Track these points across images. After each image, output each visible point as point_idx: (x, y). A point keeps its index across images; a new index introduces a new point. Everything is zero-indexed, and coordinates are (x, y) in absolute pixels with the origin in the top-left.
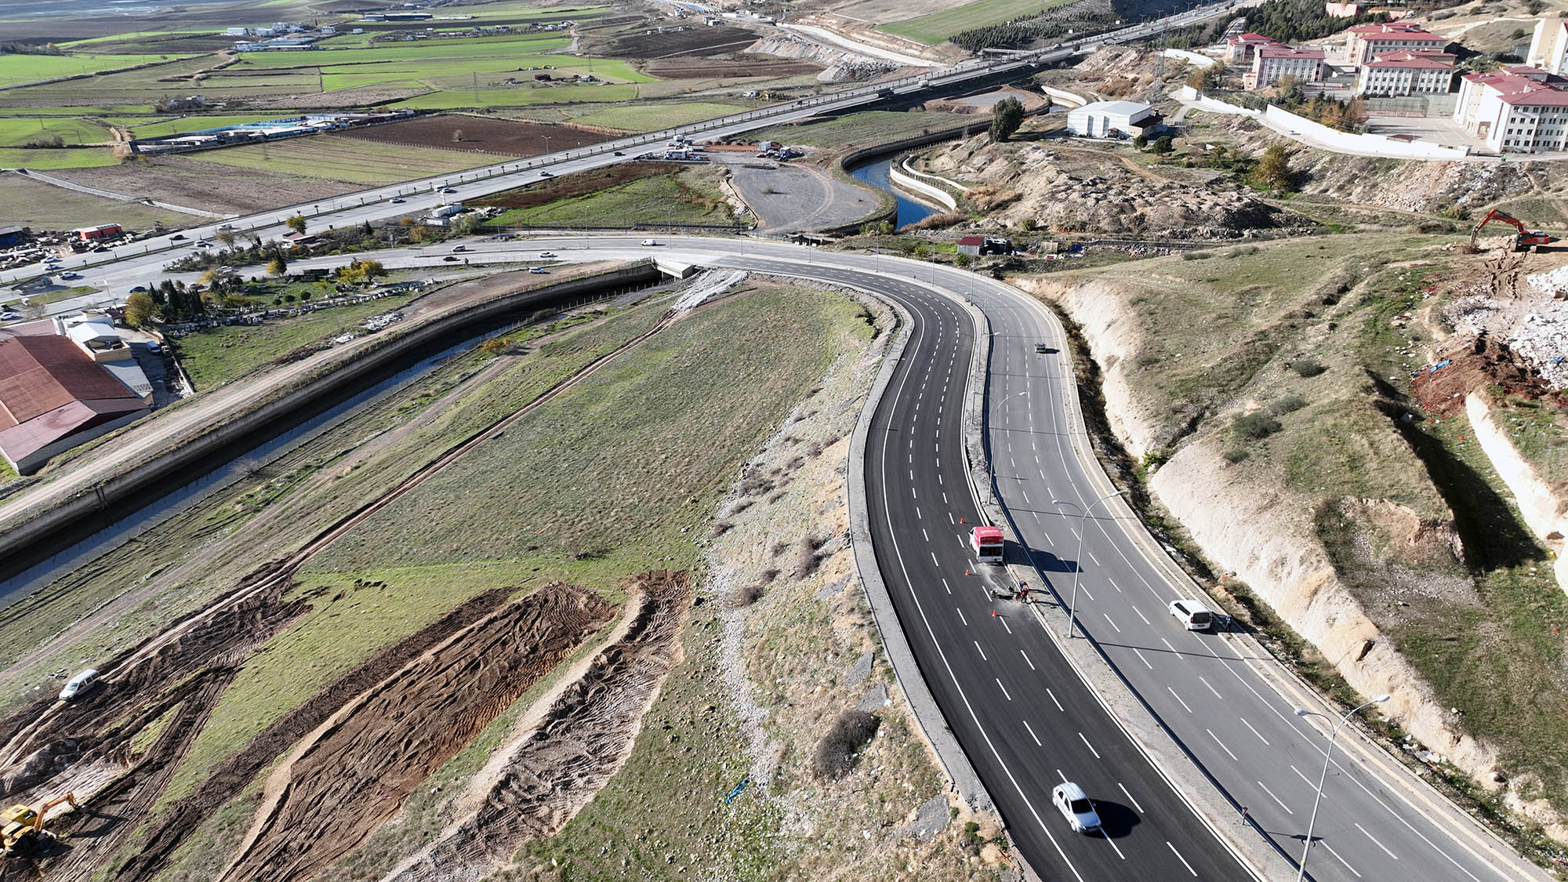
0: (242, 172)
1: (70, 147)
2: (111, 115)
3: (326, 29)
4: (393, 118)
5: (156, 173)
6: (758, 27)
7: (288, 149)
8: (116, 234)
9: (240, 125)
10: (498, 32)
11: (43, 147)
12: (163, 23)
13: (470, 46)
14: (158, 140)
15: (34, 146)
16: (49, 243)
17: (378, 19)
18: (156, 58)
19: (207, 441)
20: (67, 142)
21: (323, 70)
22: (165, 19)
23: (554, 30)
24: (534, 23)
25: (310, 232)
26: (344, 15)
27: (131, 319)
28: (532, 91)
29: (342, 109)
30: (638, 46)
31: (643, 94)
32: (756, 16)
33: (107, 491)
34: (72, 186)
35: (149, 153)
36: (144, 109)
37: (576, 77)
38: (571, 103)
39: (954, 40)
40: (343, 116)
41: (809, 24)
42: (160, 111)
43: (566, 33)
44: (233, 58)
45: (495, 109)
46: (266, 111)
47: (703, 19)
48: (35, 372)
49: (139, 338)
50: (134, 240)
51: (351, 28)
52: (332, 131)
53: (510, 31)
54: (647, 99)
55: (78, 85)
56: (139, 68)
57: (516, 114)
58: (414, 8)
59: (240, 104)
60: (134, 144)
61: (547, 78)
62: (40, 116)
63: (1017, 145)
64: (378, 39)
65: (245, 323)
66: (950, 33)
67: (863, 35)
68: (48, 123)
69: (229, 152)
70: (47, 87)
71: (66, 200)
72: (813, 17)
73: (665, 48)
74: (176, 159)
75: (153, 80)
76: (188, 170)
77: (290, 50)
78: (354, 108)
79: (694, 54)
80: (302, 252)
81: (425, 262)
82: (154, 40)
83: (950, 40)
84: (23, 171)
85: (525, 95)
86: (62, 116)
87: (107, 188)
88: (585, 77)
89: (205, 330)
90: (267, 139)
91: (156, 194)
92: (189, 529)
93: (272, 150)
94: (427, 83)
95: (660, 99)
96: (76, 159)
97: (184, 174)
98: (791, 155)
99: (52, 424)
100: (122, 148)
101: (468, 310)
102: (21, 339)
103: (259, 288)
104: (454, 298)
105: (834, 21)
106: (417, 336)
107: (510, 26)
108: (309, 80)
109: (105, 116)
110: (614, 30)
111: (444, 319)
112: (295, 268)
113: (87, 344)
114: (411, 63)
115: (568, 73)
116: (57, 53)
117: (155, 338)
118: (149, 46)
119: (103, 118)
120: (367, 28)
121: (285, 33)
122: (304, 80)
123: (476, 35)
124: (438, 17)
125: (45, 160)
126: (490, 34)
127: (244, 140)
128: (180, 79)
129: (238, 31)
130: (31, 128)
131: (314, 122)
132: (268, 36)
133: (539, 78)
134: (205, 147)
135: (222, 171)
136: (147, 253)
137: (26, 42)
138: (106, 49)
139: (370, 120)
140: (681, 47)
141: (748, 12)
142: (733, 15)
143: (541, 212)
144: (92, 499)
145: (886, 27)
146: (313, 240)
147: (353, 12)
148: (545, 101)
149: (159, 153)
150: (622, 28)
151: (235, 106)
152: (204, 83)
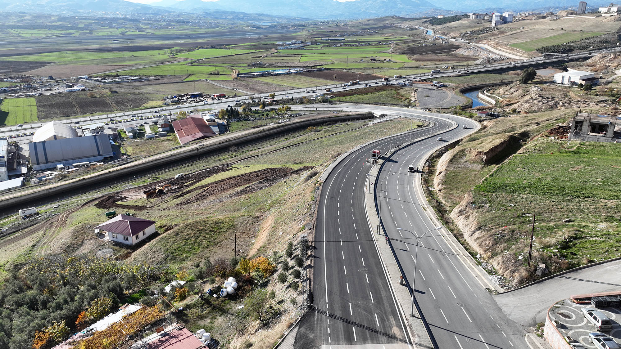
0: (265, 83)
1: (221, 75)
2: (235, 66)
3: (308, 42)
4: (317, 70)
5: (242, 82)
6: (462, 44)
7: (282, 78)
8: (223, 96)
9: (270, 70)
10: (366, 45)
11: (214, 74)
12: (258, 40)
13: (355, 49)
14: (245, 74)
15: (212, 74)
16: (206, 97)
17: (326, 40)
18: (253, 51)
19: (227, 143)
20: (220, 73)
21: (302, 55)
22: (261, 39)
23: (386, 44)
24: (379, 42)
25: (275, 99)
26: (316, 38)
27: (220, 117)
28: (367, 64)
29: (303, 67)
30: (413, 50)
31: (406, 66)
32: (463, 40)
33: (200, 150)
34: (218, 85)
35: (242, 77)
36: (244, 65)
37: (385, 60)
38: (378, 68)
39: (538, 50)
40: (301, 69)
41: (483, 44)
42: (249, 66)
43: (390, 45)
44: (276, 51)
45: (351, 69)
46: (279, 67)
47: (441, 41)
48: (193, 125)
49: (221, 122)
50: (228, 98)
51: (316, 43)
52: (296, 73)
53: (370, 45)
54: (405, 67)
55: (229, 58)
56: (248, 53)
57: (358, 71)
58: (340, 36)
59: (273, 64)
60: (238, 75)
61: (375, 60)
62: (215, 66)
63: (530, 85)
64: (324, 46)
65: (249, 120)
66: (537, 48)
67: (502, 48)
68: (217, 68)
69: (264, 78)
70: (221, 58)
71: (215, 88)
72: (485, 41)
73: (423, 51)
74: (249, 79)
75: (251, 57)
76: (250, 82)
77: (295, 49)
78: (307, 67)
79: (433, 53)
80: (271, 104)
81: (305, 109)
82: (254, 45)
83: (536, 50)
84: (206, 80)
85: (364, 65)
86: (221, 66)
87: (227, 86)
88: (387, 60)
89: (238, 121)
90: (276, 75)
91: (239, 88)
92: (215, 160)
93: (276, 78)
94: (333, 60)
95: (410, 67)
96: (222, 78)
97: (249, 83)
98: (443, 86)
99: (193, 137)
100: (235, 75)
101: (309, 120)
102: (192, 118)
103: (256, 112)
104: (307, 117)
105: (493, 43)
106: (292, 126)
107: (370, 43)
108: (297, 58)
109: (233, 67)
110: (407, 45)
111: (301, 122)
112: (267, 108)
113: (207, 120)
114: (331, 54)
115: (383, 59)
116: (226, 48)
117: (225, 122)
118: (252, 47)
119: (232, 68)
120: (321, 43)
121: (295, 44)
122: (295, 58)
123: (357, 46)
124: (347, 40)
125: (214, 78)
126: (362, 45)
127: (270, 75)
128: (258, 57)
129: (280, 43)
130: (212, 69)
131: (292, 70)
132: (289, 45)
133: (371, 60)
134: (258, 76)
135: (260, 83)
136: (230, 101)
137: (218, 45)
138: (240, 48)
139: (310, 71)
140: (429, 51)
141: (460, 39)
142: (454, 40)
143: (347, 98)
144: (196, 152)
145: (513, 45)
146: (276, 101)
147: (320, 37)
148: (370, 67)
149: (244, 77)
150: (410, 44)
151: (271, 65)
152: (265, 58)
